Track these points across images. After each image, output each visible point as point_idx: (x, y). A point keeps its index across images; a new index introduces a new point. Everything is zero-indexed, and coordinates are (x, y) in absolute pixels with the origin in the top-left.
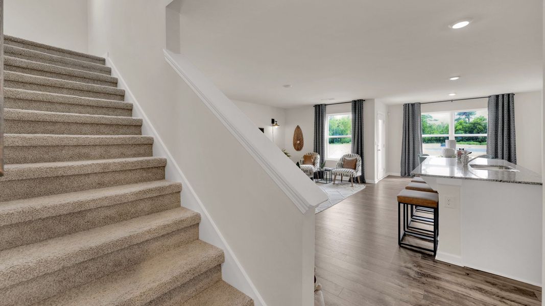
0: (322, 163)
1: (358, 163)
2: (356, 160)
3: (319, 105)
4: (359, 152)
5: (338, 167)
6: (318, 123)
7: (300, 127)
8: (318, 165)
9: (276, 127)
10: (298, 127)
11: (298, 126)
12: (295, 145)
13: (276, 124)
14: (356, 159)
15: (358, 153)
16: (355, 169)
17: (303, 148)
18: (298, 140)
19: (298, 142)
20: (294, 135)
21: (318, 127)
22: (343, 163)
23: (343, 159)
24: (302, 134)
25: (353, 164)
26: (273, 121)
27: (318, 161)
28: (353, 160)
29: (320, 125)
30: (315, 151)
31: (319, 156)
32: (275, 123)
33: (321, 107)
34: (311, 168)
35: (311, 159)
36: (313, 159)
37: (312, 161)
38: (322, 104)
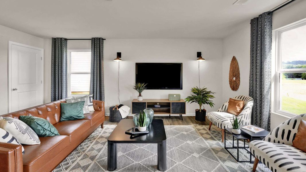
9: (201, 61)
10: (234, 59)
12: (231, 82)
13: (201, 57)
19: (234, 79)
24: (238, 68)
26: (199, 55)
34: (222, 122)
35: (236, 106)
36: (239, 106)
37: (237, 110)
38: (261, 15)
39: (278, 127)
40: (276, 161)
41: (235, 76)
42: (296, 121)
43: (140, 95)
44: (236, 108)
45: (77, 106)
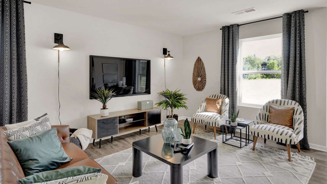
0: (233, 112)
1: (296, 117)
2: (293, 111)
3: (228, 27)
4: (297, 96)
5: (259, 121)
6: (226, 53)
7: (202, 59)
8: (226, 114)
9: (169, 59)
10: (199, 60)
11: (199, 57)
12: (195, 82)
13: (169, 55)
14: (293, 109)
15: (293, 98)
16: (291, 126)
17: (206, 87)
18: (199, 76)
19: (199, 79)
20: (194, 69)
21: (226, 58)
22: (268, 113)
23: (269, 108)
24: (204, 68)
25: (288, 119)
26: (165, 51)
27: (227, 108)
28: (287, 111)
29: (230, 56)
30: (223, 92)
31: (227, 100)
32: (168, 53)
33: (231, 29)
34: (216, 120)
35: (216, 104)
36: (218, 104)
37: (218, 108)
38: (232, 25)
39: (259, 113)
40: (277, 133)
41: (201, 77)
42: (267, 106)
43: (104, 108)
44: (217, 106)
45: (52, 140)
